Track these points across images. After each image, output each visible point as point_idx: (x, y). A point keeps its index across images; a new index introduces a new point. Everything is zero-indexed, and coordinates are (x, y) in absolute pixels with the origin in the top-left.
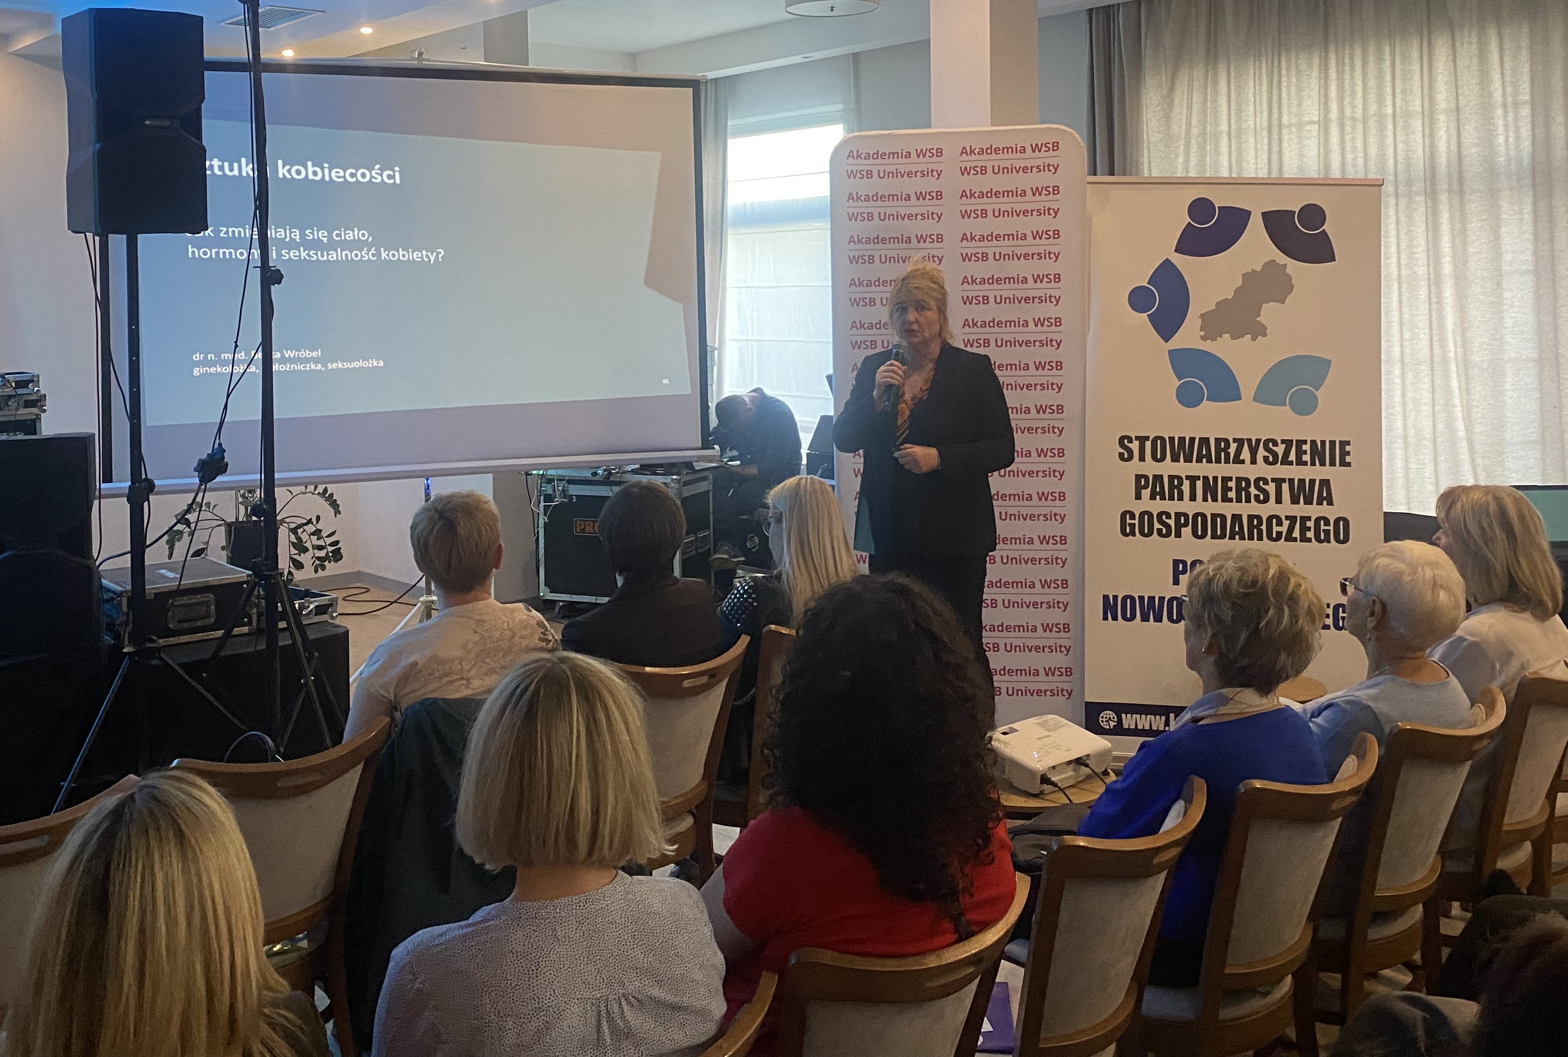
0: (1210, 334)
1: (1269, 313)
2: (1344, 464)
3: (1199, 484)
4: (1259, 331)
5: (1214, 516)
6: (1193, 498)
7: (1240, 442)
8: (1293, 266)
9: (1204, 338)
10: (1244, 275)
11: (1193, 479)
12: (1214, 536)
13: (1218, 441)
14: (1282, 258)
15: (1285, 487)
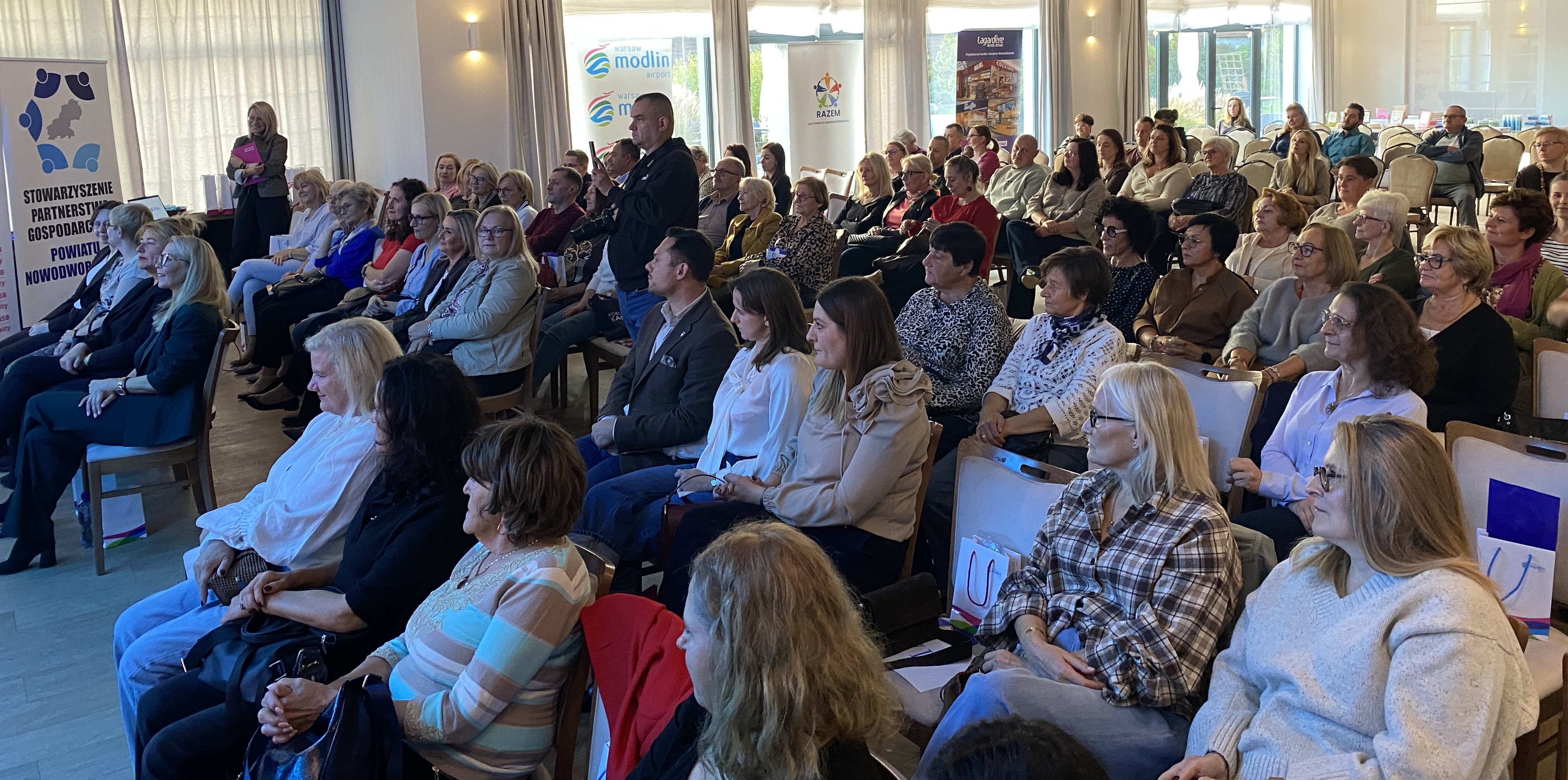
0: (52, 137)
1: (74, 125)
2: (111, 192)
3: (57, 210)
4: (71, 134)
5: (65, 225)
6: (55, 218)
7: (70, 187)
8: (81, 102)
9: (50, 139)
10: (62, 107)
11: (54, 208)
12: (66, 235)
13: (62, 188)
14: (76, 98)
15: (91, 206)
